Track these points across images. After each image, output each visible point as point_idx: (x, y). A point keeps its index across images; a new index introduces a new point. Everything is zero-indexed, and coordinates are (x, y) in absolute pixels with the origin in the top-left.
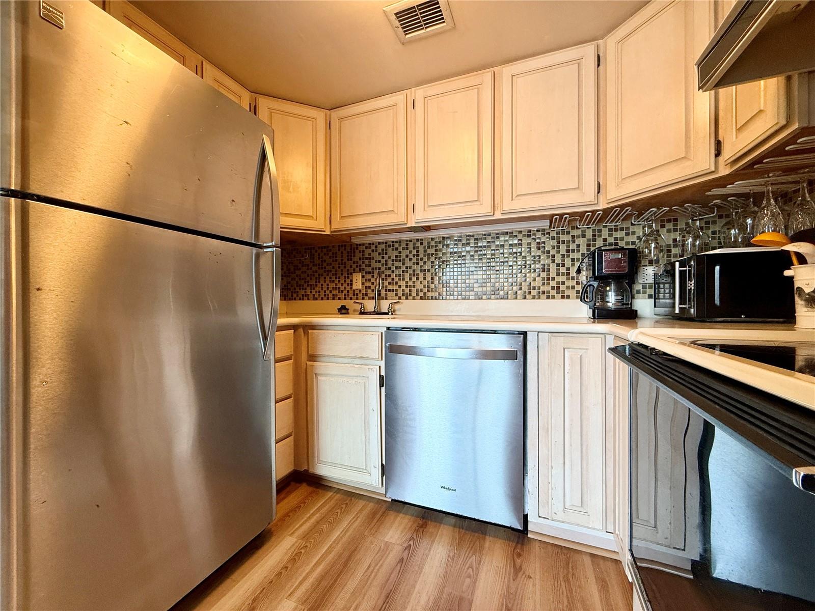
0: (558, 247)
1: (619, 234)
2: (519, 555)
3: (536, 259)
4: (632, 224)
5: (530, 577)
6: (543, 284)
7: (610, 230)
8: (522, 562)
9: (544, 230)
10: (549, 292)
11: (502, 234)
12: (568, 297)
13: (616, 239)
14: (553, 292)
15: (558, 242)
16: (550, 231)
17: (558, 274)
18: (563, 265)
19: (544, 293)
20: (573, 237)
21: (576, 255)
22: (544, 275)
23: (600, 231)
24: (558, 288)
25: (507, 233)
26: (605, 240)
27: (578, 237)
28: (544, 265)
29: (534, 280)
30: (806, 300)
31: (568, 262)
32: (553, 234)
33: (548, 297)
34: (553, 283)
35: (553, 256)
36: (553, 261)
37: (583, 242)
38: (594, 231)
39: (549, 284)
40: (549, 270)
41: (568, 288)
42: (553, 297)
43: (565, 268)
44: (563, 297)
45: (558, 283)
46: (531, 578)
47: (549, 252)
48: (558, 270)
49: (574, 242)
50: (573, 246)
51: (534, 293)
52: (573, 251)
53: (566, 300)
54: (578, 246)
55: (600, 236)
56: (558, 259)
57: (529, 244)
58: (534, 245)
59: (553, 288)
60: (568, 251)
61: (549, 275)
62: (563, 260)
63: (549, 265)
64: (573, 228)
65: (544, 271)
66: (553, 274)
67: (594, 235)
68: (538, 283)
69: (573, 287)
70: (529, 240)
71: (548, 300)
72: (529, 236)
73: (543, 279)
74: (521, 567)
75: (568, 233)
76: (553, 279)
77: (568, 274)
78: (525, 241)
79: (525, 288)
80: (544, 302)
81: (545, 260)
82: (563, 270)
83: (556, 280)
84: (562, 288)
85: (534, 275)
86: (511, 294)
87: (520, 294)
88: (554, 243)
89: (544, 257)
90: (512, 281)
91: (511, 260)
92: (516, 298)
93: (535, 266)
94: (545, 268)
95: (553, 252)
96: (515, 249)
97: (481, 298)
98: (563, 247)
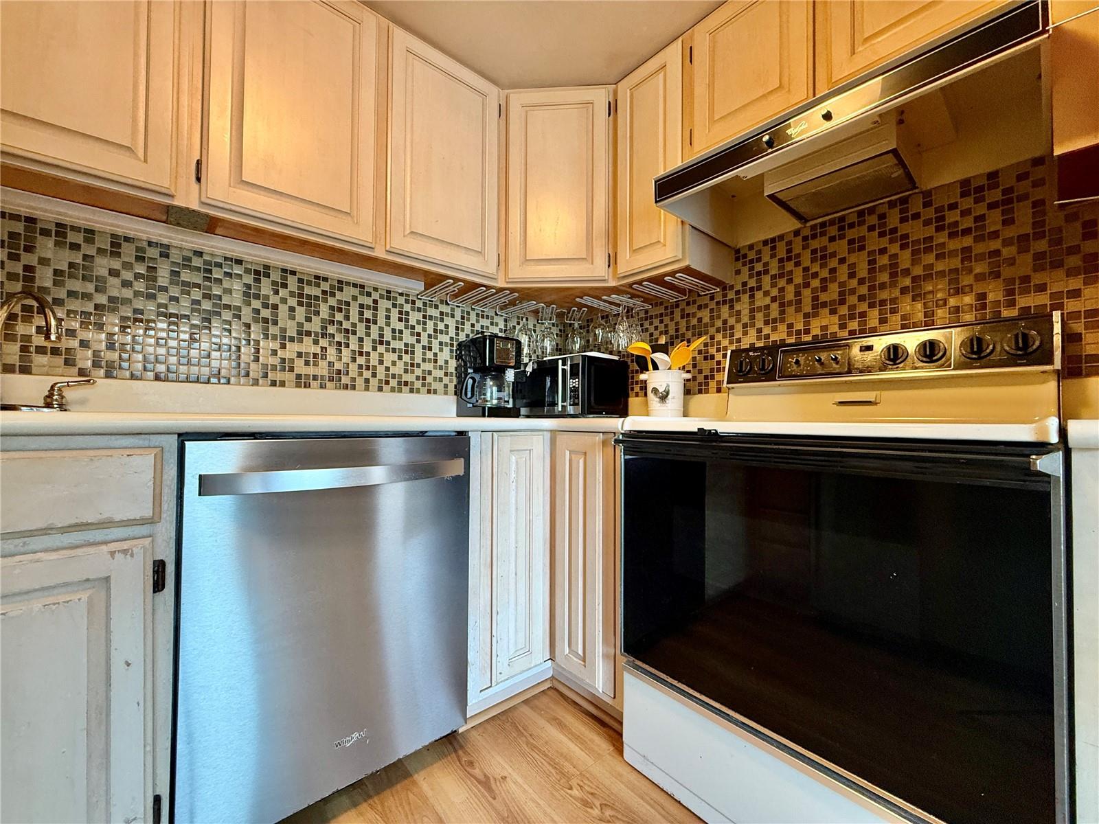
0: (425, 323)
1: (486, 322)
2: (471, 764)
3: (397, 335)
4: (496, 314)
5: (504, 778)
6: (406, 371)
7: (478, 315)
8: (481, 769)
9: (408, 295)
10: (412, 383)
11: (348, 284)
12: (435, 392)
13: (482, 327)
14: (418, 384)
15: (424, 317)
16: (415, 299)
17: (424, 360)
18: (430, 349)
19: (406, 384)
20: (442, 313)
21: (444, 338)
22: (406, 358)
23: (468, 313)
24: (424, 378)
25: (355, 285)
26: (473, 325)
27: (447, 315)
28: (406, 345)
29: (394, 363)
30: (660, 398)
31: (435, 345)
32: (419, 304)
33: (412, 391)
34: (418, 372)
35: (419, 334)
36: (418, 341)
37: (451, 322)
38: (463, 311)
39: (413, 372)
40: (413, 353)
41: (435, 379)
42: (418, 391)
43: (432, 353)
44: (429, 392)
45: (424, 371)
46: (506, 777)
47: (413, 327)
48: (424, 354)
49: (442, 320)
50: (441, 326)
51: (393, 383)
52: (441, 332)
53: (432, 396)
54: (447, 326)
55: (468, 320)
56: (424, 340)
57: (388, 310)
58: (394, 314)
59: (418, 378)
60: (435, 331)
61: (412, 359)
62: (430, 342)
63: (413, 346)
64: (442, 302)
65: (406, 352)
66: (418, 359)
67: (463, 318)
68: (398, 369)
69: (441, 380)
70: (389, 304)
71: (412, 395)
72: (388, 298)
73: (406, 364)
74: (485, 775)
75: (436, 307)
76: (419, 366)
77: (436, 361)
78: (384, 304)
79: (381, 375)
80: (405, 397)
81: (408, 338)
82: (430, 355)
83: (422, 368)
84: (429, 379)
85: (394, 357)
86: (360, 382)
87: (374, 383)
88: (419, 316)
89: (407, 333)
90: (361, 360)
91: (361, 329)
92: (367, 389)
93: (395, 344)
94: (408, 350)
95: (418, 329)
96: (368, 314)
97: (307, 386)
98: (430, 325)
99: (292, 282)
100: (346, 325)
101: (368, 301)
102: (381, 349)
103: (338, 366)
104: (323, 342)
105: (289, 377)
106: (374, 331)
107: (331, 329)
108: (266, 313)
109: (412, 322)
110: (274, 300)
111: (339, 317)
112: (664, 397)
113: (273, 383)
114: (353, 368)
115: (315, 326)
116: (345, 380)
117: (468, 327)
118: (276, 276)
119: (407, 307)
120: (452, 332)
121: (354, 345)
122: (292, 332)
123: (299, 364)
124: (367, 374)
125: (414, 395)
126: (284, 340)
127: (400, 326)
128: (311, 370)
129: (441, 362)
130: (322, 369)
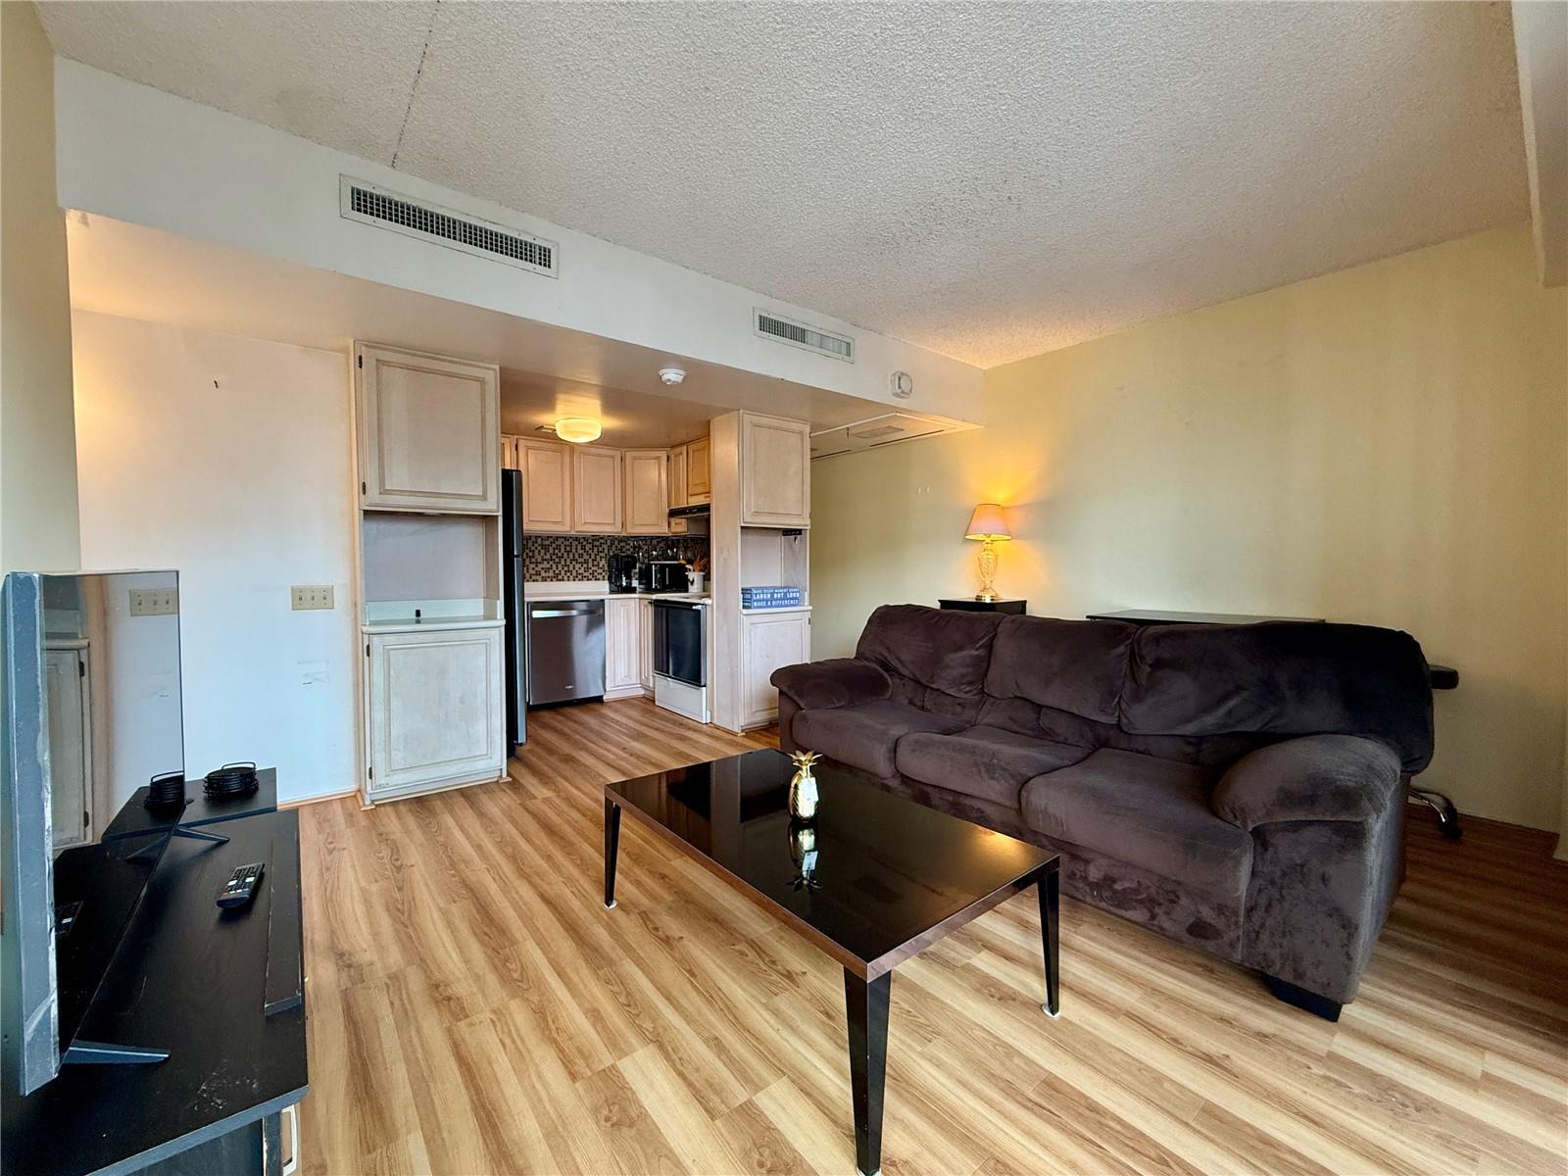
3: (580, 556)
6: (585, 571)
10: (588, 576)
11: (560, 537)
12: (598, 579)
13: (621, 547)
14: (591, 576)
17: (593, 566)
18: (596, 560)
19: (585, 577)
21: (603, 555)
22: (585, 565)
24: (593, 574)
25: (562, 537)
26: (616, 547)
27: (603, 544)
29: (580, 568)
31: (598, 559)
32: (590, 541)
33: (588, 580)
35: (590, 554)
36: (591, 557)
37: (606, 547)
38: (611, 541)
39: (588, 571)
40: (588, 563)
41: (598, 574)
42: (590, 579)
44: (595, 579)
45: (593, 571)
47: (588, 551)
48: (593, 563)
49: (601, 546)
50: (601, 549)
51: (580, 577)
52: (601, 552)
53: (597, 581)
56: (593, 557)
58: (579, 547)
59: (591, 574)
61: (588, 566)
62: (596, 557)
63: (588, 560)
65: (585, 563)
66: (590, 565)
68: (582, 571)
69: (601, 574)
73: (585, 568)
77: (599, 565)
79: (574, 574)
80: (585, 582)
81: (586, 557)
82: (596, 563)
83: (592, 569)
84: (596, 574)
85: (580, 565)
86: (566, 578)
87: (571, 578)
88: (591, 546)
89: (585, 554)
90: (566, 569)
91: (565, 556)
92: (569, 580)
93: (580, 560)
94: (586, 561)
95: (590, 552)
96: (568, 549)
97: (546, 581)
98: (596, 549)
99: (539, 540)
100: (560, 554)
101: (568, 543)
102: (574, 563)
103: (557, 572)
104: (551, 563)
105: (539, 578)
106: (571, 556)
107: (554, 557)
108: (531, 554)
109: (587, 549)
110: (533, 548)
111: (557, 551)
112: (692, 583)
113: (534, 581)
114: (563, 572)
115: (548, 557)
116: (560, 577)
117: (614, 548)
118: (533, 539)
119: (585, 543)
120: (606, 552)
121: (563, 562)
122: (539, 560)
123: (542, 572)
124: (569, 574)
125: (590, 582)
126: (537, 564)
127: (581, 552)
128: (547, 574)
129: (601, 566)
130: (551, 574)
